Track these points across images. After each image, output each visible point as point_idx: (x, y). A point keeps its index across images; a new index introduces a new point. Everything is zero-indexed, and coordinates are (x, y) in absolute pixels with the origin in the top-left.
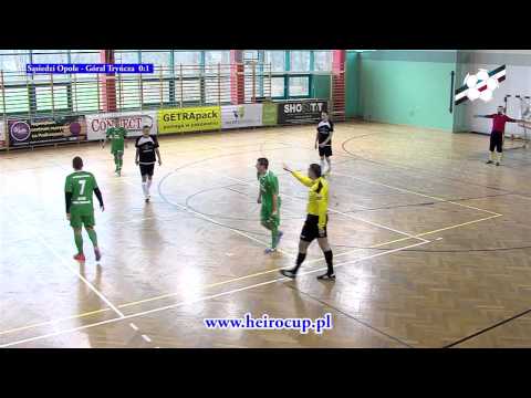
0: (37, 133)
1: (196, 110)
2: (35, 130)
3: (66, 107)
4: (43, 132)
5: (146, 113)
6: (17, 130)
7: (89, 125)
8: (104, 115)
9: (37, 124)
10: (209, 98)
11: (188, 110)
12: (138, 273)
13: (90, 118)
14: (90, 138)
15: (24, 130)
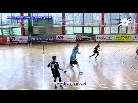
0: (83, 39)
1: (125, 36)
2: (83, 38)
3: (91, 33)
4: (85, 39)
5: (111, 35)
6: (79, 37)
7: (97, 37)
8: (100, 35)
9: (84, 36)
10: (129, 33)
11: (123, 35)
12: (106, 77)
13: (97, 36)
14: (96, 41)
15: (80, 38)
